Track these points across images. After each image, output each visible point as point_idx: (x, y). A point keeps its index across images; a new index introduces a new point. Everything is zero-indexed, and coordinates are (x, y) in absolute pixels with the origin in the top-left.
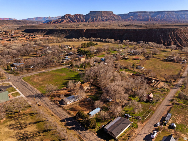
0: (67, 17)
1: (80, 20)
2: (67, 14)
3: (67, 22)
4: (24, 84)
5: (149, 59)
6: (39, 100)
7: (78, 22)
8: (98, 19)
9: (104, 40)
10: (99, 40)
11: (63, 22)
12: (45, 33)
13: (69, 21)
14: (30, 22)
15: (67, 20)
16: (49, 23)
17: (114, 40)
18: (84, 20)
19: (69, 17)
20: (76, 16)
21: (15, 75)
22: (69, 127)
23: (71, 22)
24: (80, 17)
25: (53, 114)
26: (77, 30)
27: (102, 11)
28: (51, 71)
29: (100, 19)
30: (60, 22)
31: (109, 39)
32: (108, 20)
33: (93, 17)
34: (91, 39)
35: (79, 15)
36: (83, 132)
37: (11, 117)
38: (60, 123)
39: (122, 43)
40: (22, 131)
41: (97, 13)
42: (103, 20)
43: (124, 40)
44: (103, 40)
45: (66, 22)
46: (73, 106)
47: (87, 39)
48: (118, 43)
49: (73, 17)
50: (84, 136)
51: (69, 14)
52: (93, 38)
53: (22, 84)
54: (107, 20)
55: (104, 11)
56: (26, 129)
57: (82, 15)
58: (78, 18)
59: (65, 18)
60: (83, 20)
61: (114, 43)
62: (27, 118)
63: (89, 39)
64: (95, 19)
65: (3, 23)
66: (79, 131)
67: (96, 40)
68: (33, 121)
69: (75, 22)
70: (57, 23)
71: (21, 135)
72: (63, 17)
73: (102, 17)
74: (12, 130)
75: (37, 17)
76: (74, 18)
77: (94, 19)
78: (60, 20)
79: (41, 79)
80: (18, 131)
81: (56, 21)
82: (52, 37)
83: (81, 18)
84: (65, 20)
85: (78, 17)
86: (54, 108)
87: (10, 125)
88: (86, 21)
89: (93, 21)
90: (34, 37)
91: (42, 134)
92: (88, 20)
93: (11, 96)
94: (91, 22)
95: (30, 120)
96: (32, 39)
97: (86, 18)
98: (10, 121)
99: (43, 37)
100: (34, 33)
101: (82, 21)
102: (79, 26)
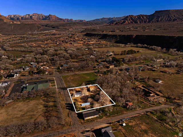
0: (129, 18)
1: (142, 20)
2: (130, 16)
3: (129, 23)
4: (61, 80)
5: (180, 74)
6: (63, 91)
7: (140, 22)
8: (164, 19)
9: (151, 47)
10: (145, 46)
11: (125, 23)
12: (99, 38)
13: (131, 22)
14: (95, 24)
15: (129, 22)
16: (111, 25)
17: (160, 48)
18: (148, 21)
19: (131, 18)
20: (139, 17)
21: (60, 73)
22: (67, 108)
23: (133, 23)
24: (143, 17)
25: (65, 100)
26: (127, 35)
27: (170, 10)
28: (81, 74)
29: (167, 19)
30: (122, 24)
31: (156, 47)
32: (177, 20)
33: (159, 17)
34: (138, 45)
35: (143, 16)
36: (72, 112)
37: (46, 96)
38: (65, 105)
39: (168, 51)
40: (47, 103)
41: (163, 12)
42: (170, 20)
43: (171, 49)
44: (149, 47)
45: (127, 23)
46: (77, 99)
47: (134, 45)
48: (164, 51)
49: (135, 18)
50: (71, 114)
51: (131, 15)
52: (140, 45)
53: (60, 80)
54: (174, 20)
55: (173, 10)
56: (49, 103)
57: (146, 16)
58: (141, 19)
59: (127, 19)
60: (146, 20)
61: (159, 51)
62: (52, 98)
63: (135, 45)
64: (160, 19)
65: (74, 25)
66: (70, 111)
67: (142, 46)
68: (54, 101)
69: (137, 22)
70: (119, 24)
71: (46, 105)
72: (126, 18)
73: (169, 16)
74: (43, 102)
75: (103, 18)
76: (137, 19)
77: (158, 20)
78: (122, 21)
79: (72, 78)
80: (46, 103)
81: (118, 23)
82: (103, 42)
83: (144, 19)
84: (127, 21)
85: (141, 17)
86: (67, 97)
87: (44, 100)
88: (149, 22)
89: (158, 21)
90: (89, 42)
91: (54, 107)
92: (152, 20)
93: (51, 86)
94: (155, 22)
95: (53, 100)
96: (87, 43)
97: (150, 18)
98: (45, 98)
99: (97, 41)
100: (92, 37)
101: (145, 22)
102: (137, 28)
